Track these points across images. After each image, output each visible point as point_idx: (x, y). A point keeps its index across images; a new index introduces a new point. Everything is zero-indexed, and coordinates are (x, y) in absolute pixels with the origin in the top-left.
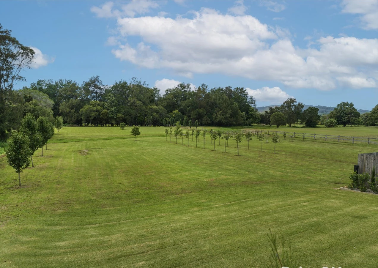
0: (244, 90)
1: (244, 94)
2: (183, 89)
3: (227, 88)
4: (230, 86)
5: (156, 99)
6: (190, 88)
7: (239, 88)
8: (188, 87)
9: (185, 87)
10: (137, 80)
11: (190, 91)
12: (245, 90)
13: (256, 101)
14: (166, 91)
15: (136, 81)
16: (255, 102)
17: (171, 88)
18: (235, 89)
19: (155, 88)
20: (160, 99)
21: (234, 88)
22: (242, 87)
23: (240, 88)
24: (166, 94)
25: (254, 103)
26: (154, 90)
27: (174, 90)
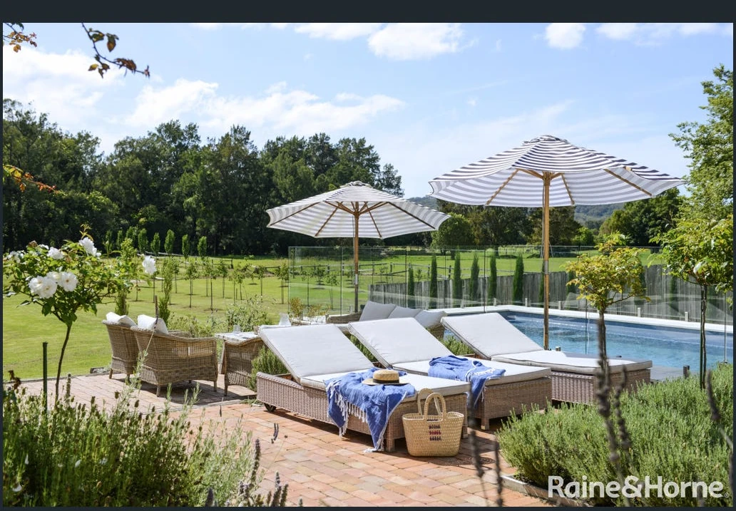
0: (367, 145)
1: (368, 160)
2: (174, 141)
3: (315, 138)
4: (324, 135)
5: (87, 168)
6: (198, 138)
7: (351, 138)
8: (192, 135)
9: (182, 134)
10: (18, 108)
11: (197, 147)
12: (371, 147)
13: (402, 181)
14: (117, 146)
15: (14, 112)
16: (399, 182)
17: (136, 137)
18: (341, 142)
19: (83, 135)
20: (101, 171)
21: (339, 140)
22: (362, 138)
23: (354, 140)
24: (119, 156)
25: (398, 186)
26: (77, 142)
27: (145, 142)
